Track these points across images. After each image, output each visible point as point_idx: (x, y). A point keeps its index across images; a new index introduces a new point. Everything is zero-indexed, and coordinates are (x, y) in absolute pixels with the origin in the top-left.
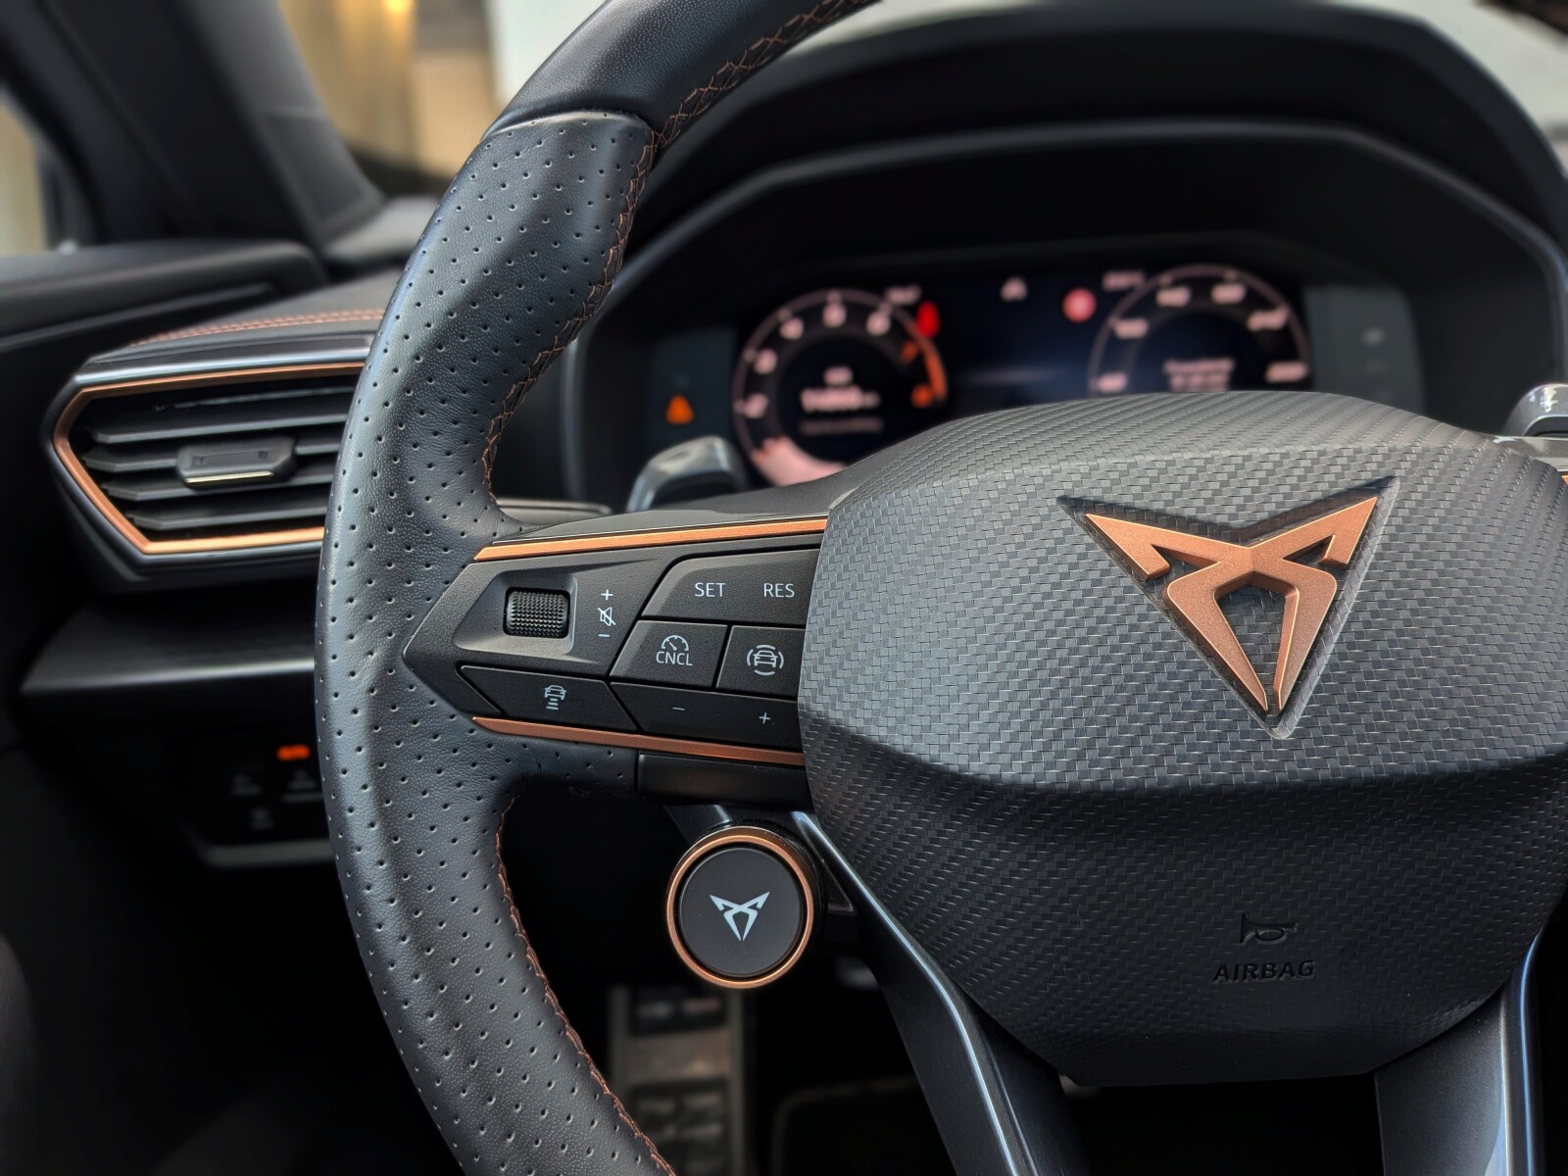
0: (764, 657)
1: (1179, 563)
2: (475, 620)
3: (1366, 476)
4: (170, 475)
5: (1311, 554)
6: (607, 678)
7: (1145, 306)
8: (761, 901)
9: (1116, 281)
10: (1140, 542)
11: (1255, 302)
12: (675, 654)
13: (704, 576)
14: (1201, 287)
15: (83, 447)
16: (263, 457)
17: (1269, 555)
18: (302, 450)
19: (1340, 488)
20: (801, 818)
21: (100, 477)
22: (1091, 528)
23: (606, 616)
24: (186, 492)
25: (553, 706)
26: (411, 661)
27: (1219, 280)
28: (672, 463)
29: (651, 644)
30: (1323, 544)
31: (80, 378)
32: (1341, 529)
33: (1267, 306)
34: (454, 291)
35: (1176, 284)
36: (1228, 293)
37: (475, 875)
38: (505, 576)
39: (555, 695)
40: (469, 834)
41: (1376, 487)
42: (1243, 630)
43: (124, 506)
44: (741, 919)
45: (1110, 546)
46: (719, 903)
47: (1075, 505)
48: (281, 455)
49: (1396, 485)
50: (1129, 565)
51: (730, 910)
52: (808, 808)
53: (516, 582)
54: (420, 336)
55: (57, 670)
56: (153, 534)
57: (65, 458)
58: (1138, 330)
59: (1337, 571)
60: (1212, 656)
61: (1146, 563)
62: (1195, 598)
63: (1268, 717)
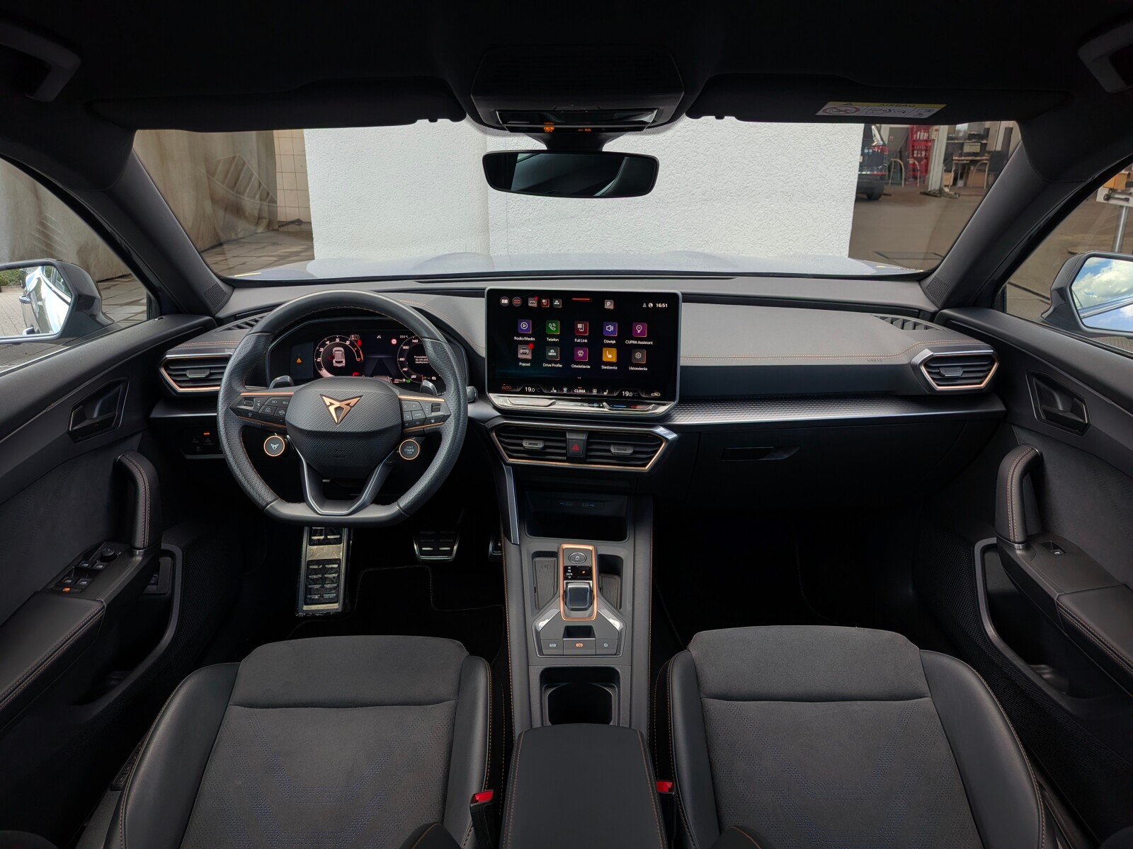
0: (282, 412)
1: (331, 404)
2: (240, 404)
4: (185, 375)
5: (348, 405)
6: (258, 412)
8: (278, 444)
10: (328, 401)
12: (268, 410)
13: (274, 399)
15: (165, 370)
16: (204, 373)
17: (343, 404)
18: (212, 371)
19: (356, 396)
21: (170, 375)
22: (323, 399)
23: (258, 404)
24: (187, 379)
26: (230, 408)
29: (265, 409)
30: (351, 403)
31: (167, 356)
32: (353, 402)
34: (240, 358)
37: (237, 436)
38: (245, 397)
39: (250, 415)
40: (237, 432)
41: (361, 397)
43: (175, 381)
44: (275, 447)
45: (324, 401)
47: (322, 395)
48: (208, 373)
49: (362, 396)
50: (326, 404)
51: (273, 446)
52: (288, 434)
54: (235, 364)
55: (157, 414)
56: (181, 387)
57: (163, 371)
58: (407, 347)
59: (352, 407)
60: (332, 416)
61: (328, 404)
62: (332, 409)
63: (337, 424)
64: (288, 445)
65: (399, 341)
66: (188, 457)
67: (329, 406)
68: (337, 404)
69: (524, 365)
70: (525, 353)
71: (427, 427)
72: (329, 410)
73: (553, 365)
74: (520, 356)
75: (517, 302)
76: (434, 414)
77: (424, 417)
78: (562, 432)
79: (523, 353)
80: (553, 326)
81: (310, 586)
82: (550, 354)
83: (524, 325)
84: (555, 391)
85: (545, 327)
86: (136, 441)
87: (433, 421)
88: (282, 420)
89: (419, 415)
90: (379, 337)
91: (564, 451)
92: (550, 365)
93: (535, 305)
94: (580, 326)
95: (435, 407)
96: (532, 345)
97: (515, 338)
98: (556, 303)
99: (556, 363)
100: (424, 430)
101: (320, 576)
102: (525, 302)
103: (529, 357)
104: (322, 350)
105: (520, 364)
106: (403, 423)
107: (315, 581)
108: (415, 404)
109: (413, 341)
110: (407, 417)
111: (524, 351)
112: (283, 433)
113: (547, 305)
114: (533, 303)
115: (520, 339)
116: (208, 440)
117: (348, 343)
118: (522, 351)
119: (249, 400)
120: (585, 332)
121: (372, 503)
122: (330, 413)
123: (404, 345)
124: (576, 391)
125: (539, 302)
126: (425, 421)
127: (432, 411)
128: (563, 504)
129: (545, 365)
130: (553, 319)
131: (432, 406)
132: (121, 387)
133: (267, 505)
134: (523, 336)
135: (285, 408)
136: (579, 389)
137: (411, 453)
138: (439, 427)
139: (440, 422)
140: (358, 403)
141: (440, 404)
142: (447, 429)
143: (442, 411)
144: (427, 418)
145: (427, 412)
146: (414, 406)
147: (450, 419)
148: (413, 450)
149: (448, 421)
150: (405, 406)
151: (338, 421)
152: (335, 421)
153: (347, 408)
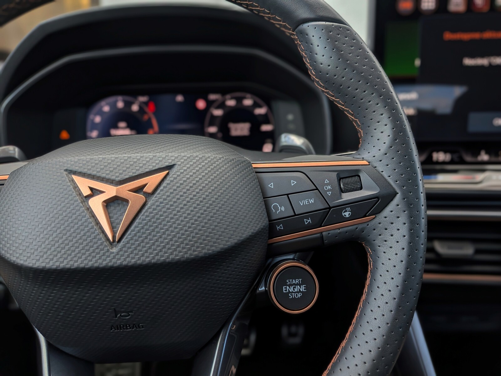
1: (94, 192)
3: (167, 164)
7: (222, 105)
9: (212, 97)
11: (256, 105)
14: (239, 100)
17: (124, 191)
19: (156, 168)
27: (245, 98)
30: (144, 186)
32: (152, 181)
33: (260, 106)
35: (232, 98)
36: (248, 102)
42: (111, 215)
47: (70, 172)
49: (176, 167)
58: (219, 113)
59: (148, 195)
60: (98, 223)
61: (86, 192)
62: (97, 204)
67: (89, 197)
68: (110, 191)
72: (89, 209)
76: (347, 197)
77: (321, 205)
89: (308, 203)
95: (349, 179)
100: (322, 237)
106: (272, 224)
108: (295, 178)
109: (228, 103)
110: (280, 209)
122: (94, 215)
123: (215, 110)
126: (326, 215)
127: (342, 191)
131: (340, 179)
137: (299, 295)
138: (360, 227)
139: (365, 216)
140: (164, 184)
141: (358, 171)
142: (388, 233)
143: (369, 189)
144: (330, 208)
145: (329, 193)
146: (293, 183)
147: (392, 206)
148: (303, 288)
149: (386, 212)
150: (271, 185)
151: (114, 237)
152: (106, 236)
153: (136, 200)
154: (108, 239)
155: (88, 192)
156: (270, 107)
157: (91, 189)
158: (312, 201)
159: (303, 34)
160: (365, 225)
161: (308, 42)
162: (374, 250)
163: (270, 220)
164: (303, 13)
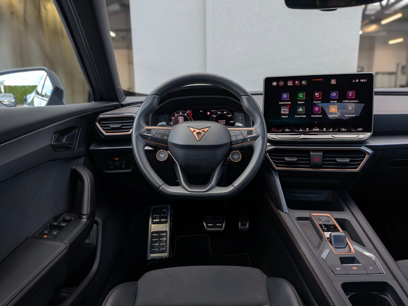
0: (166, 137)
1: (194, 131)
2: (144, 132)
3: (209, 126)
4: (109, 126)
5: (203, 131)
6: (154, 137)
7: (216, 114)
8: (164, 155)
9: (212, 111)
11: (228, 114)
12: (159, 136)
13: (161, 131)
14: (222, 112)
15: (99, 123)
16: (118, 125)
17: (201, 131)
18: (122, 124)
19: (207, 127)
20: (168, 151)
21: (101, 126)
22: (189, 129)
23: (154, 133)
24: (110, 128)
25: (149, 139)
26: (139, 134)
27: (224, 111)
28: (160, 124)
29: (157, 135)
30: (205, 130)
31: (100, 116)
32: (206, 130)
33: (230, 114)
34: (144, 108)
35: (219, 111)
36: (225, 113)
37: (143, 150)
38: (146, 129)
39: (150, 138)
40: (142, 147)
41: (210, 127)
44: (162, 156)
45: (190, 130)
46: (161, 155)
47: (188, 127)
48: (120, 125)
49: (211, 127)
50: (191, 131)
51: (161, 156)
52: (169, 151)
53: (147, 130)
54: (142, 111)
55: (92, 148)
56: (106, 132)
57: (97, 124)
58: (215, 116)
59: (205, 132)
60: (195, 137)
62: (195, 133)
63: (198, 141)
64: (169, 155)
65: (211, 113)
66: (107, 172)
67: (193, 132)
68: (198, 131)
69: (284, 117)
70: (285, 111)
71: (245, 144)
72: (193, 134)
73: (301, 116)
74: (282, 112)
75: (281, 83)
76: (249, 136)
77: (243, 138)
78: (308, 151)
79: (284, 111)
80: (301, 95)
81: (153, 245)
82: (299, 110)
83: (285, 96)
84: (302, 130)
85: (296, 95)
86: (82, 160)
87: (249, 140)
88: (166, 142)
89: (240, 137)
90: (201, 111)
91: (309, 162)
92: (299, 116)
93: (292, 85)
94: (316, 94)
95: (250, 132)
96: (289, 106)
97: (280, 103)
98: (304, 82)
99: (302, 115)
100: (243, 146)
101: (158, 239)
102: (286, 83)
103: (287, 113)
104: (173, 118)
105: (282, 116)
106: (231, 142)
107: (156, 242)
108: (237, 132)
109: (218, 113)
110: (234, 139)
111: (285, 110)
112: (167, 149)
113: (298, 84)
114: (290, 83)
115: (283, 103)
116: (117, 163)
117: (186, 114)
118: (283, 110)
119: (149, 130)
120: (320, 97)
121: (217, 186)
122: (194, 135)
123: (213, 115)
124: (314, 130)
125: (294, 83)
126: (244, 140)
127: (248, 135)
128: (296, 195)
129: (296, 116)
130: (301, 91)
131: (248, 132)
132: (77, 130)
133: (160, 187)
134: (284, 101)
135: (168, 136)
136: (315, 128)
137: (237, 158)
138: (252, 143)
139: (253, 141)
140: (209, 130)
141: (252, 130)
142: (258, 144)
143: (254, 134)
144: (245, 138)
145: (245, 135)
146: (237, 133)
147: (259, 138)
148: (238, 157)
149: (257, 140)
150: (232, 133)
151: (199, 140)
152: (197, 139)
153: (203, 133)
154: (197, 140)
155: (193, 131)
156: (233, 115)
157: (194, 130)
158: (241, 137)
159: (241, 98)
160: (253, 143)
161: (243, 101)
162: (254, 149)
163: (231, 141)
164: (242, 94)
